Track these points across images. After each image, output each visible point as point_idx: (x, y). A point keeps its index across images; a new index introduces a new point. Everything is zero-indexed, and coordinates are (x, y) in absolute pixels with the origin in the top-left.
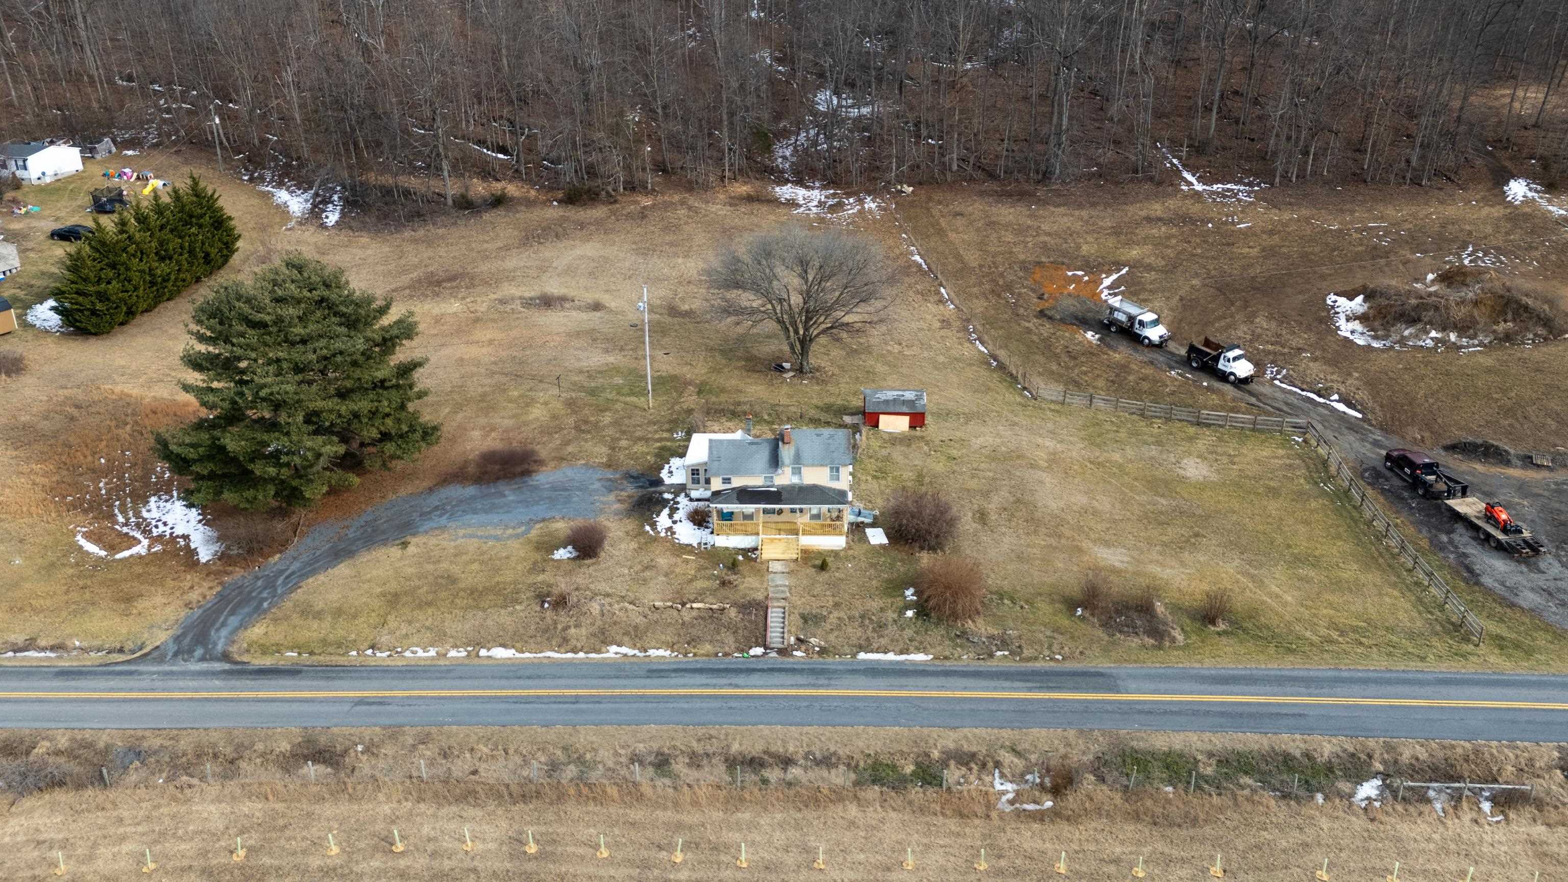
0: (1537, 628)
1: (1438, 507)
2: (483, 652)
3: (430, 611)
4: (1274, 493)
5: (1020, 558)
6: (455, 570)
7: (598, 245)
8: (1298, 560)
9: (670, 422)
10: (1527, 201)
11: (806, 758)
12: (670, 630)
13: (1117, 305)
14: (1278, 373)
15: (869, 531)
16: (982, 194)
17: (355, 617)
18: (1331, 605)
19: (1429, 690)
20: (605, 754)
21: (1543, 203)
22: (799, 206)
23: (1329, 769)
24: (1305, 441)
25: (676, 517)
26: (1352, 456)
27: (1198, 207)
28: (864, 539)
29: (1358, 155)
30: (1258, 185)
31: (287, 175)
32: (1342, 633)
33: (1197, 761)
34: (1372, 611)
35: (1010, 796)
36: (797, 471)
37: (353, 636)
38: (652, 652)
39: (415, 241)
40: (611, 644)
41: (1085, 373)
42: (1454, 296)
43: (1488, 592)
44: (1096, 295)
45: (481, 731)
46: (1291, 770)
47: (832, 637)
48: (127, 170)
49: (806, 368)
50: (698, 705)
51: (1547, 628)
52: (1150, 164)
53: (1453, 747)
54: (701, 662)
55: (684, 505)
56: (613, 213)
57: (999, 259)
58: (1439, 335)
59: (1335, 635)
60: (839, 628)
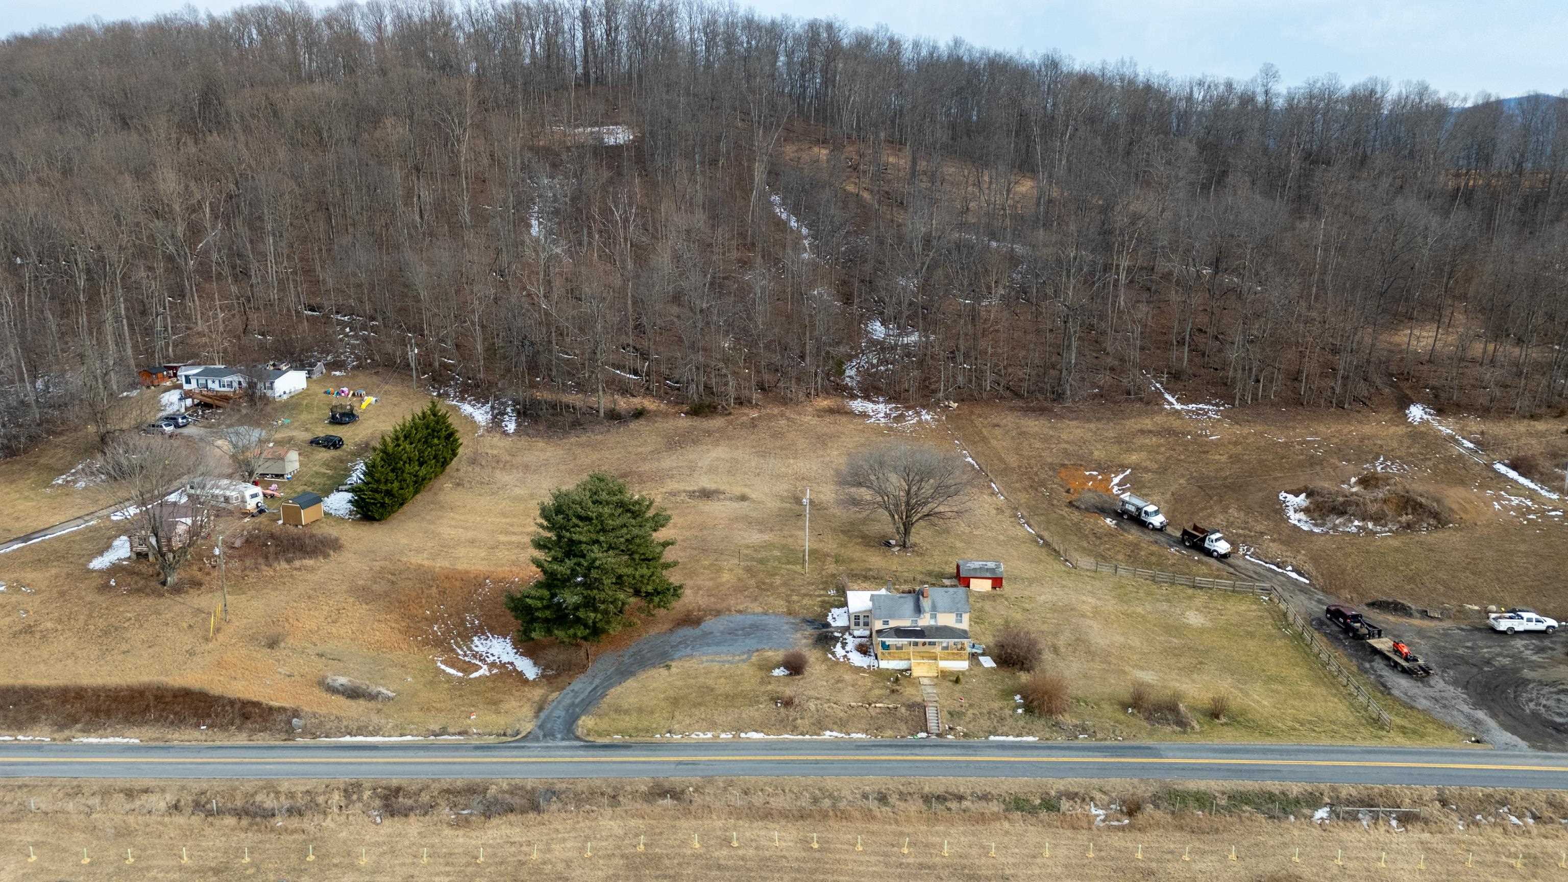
0: (1428, 722)
1: (1363, 646)
2: (743, 735)
3: (702, 709)
4: (1251, 635)
5: (1085, 676)
6: (710, 682)
7: (727, 449)
8: (1270, 679)
9: (823, 583)
10: (1423, 422)
11: (972, 795)
12: (864, 721)
13: (1127, 499)
14: (1248, 550)
15: (981, 658)
16: (1011, 409)
17: (652, 712)
18: (1293, 707)
19: (1357, 756)
20: (846, 793)
21: (1436, 424)
22: (870, 417)
23: (1297, 802)
24: (1270, 599)
25: (848, 648)
26: (1303, 610)
27: (1179, 422)
28: (979, 664)
29: (1296, 384)
30: (1223, 405)
31: (467, 392)
32: (1302, 725)
33: (1215, 797)
34: (1321, 711)
35: (1102, 817)
36: (934, 617)
37: (654, 726)
38: (854, 735)
39: (582, 445)
40: (826, 729)
41: (1109, 549)
42: (1369, 495)
43: (1396, 699)
44: (1109, 490)
45: (765, 779)
46: (1273, 802)
47: (971, 726)
48: (345, 389)
49: (908, 544)
50: (895, 765)
51: (1434, 721)
52: (1139, 388)
53: (1372, 788)
54: (888, 741)
55: (851, 643)
56: (730, 423)
57: (1033, 461)
58: (1360, 524)
59: (1297, 726)
60: (974, 720)
